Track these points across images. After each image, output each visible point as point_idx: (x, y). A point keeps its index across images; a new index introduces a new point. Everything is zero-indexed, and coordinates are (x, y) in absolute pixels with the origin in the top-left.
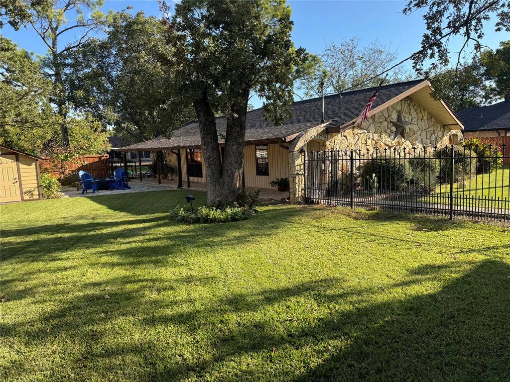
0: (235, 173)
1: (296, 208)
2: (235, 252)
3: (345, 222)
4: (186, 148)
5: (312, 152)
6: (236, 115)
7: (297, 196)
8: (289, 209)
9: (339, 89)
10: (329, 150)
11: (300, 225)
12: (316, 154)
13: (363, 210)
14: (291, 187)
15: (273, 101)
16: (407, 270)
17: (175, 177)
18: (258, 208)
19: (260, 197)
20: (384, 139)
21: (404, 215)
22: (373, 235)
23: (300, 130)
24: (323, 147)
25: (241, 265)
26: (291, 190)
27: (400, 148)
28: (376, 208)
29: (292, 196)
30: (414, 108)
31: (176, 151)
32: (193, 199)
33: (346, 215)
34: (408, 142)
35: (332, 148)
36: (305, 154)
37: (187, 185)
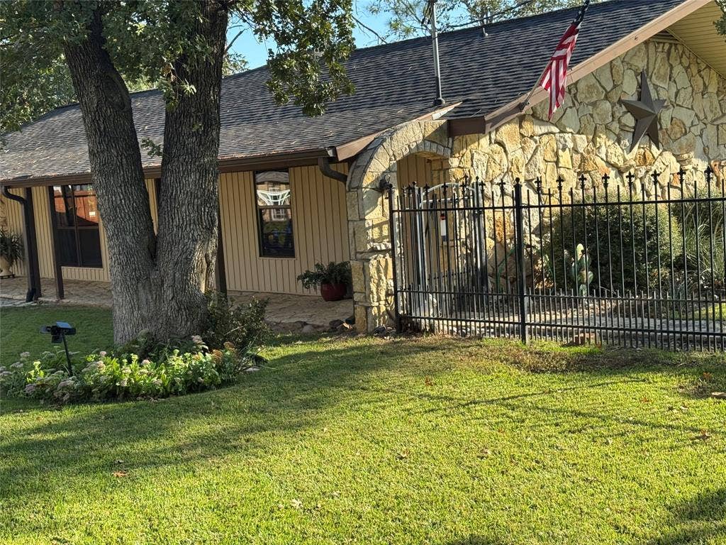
0: (192, 252)
1: (370, 347)
2: (193, 482)
3: (505, 382)
4: (48, 182)
5: (411, 189)
6: (190, 88)
7: (375, 311)
8: (353, 349)
9: (484, 11)
10: (457, 181)
11: (381, 395)
12: (423, 194)
13: (552, 345)
14: (357, 287)
15: (298, 47)
16: (670, 508)
17: (20, 270)
18: (263, 352)
19: (270, 318)
20: (603, 149)
21: (661, 355)
22: (578, 414)
23: (376, 127)
24: (442, 173)
25: (210, 518)
26: (357, 297)
27: (647, 172)
28: (589, 339)
29: (360, 312)
30: (681, 63)
31: (20, 192)
32: (71, 332)
33: (507, 360)
34: (668, 157)
35: (466, 177)
36: (391, 193)
37: (54, 290)
